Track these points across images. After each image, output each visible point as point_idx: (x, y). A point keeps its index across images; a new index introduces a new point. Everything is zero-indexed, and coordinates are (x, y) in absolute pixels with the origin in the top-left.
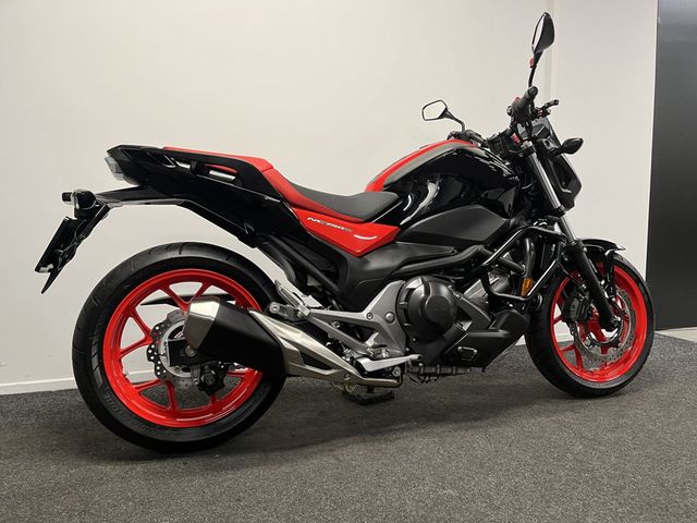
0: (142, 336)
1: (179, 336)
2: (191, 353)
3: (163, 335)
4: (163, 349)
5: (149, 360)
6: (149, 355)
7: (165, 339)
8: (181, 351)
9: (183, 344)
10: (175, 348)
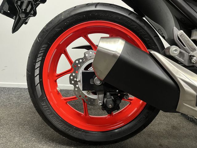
0: (69, 67)
1: (91, 69)
2: (98, 83)
3: (81, 66)
4: (80, 77)
5: (71, 83)
6: (71, 80)
7: (82, 69)
8: (91, 80)
9: (93, 75)
10: (88, 77)
